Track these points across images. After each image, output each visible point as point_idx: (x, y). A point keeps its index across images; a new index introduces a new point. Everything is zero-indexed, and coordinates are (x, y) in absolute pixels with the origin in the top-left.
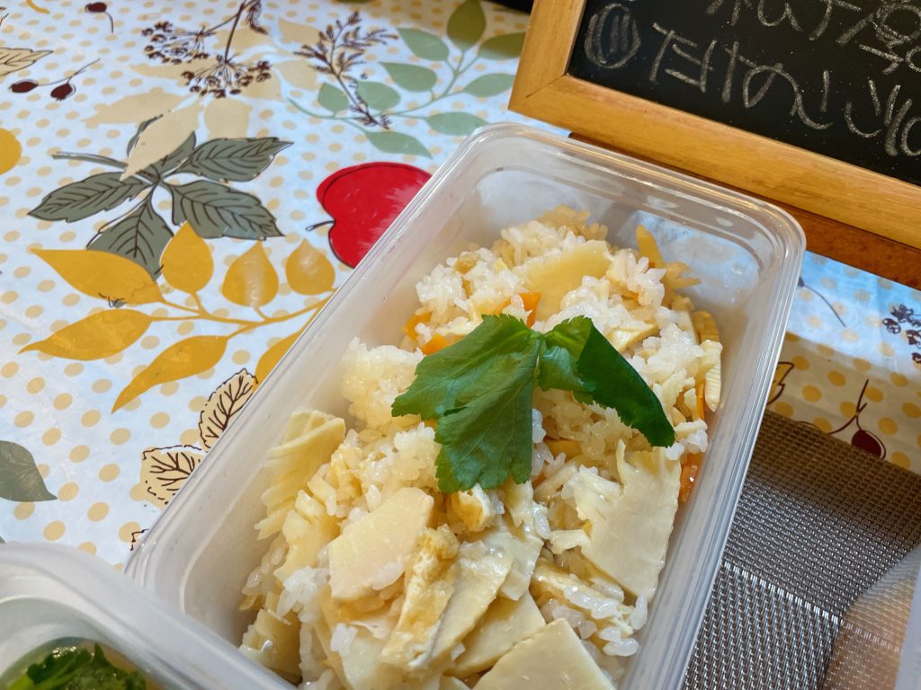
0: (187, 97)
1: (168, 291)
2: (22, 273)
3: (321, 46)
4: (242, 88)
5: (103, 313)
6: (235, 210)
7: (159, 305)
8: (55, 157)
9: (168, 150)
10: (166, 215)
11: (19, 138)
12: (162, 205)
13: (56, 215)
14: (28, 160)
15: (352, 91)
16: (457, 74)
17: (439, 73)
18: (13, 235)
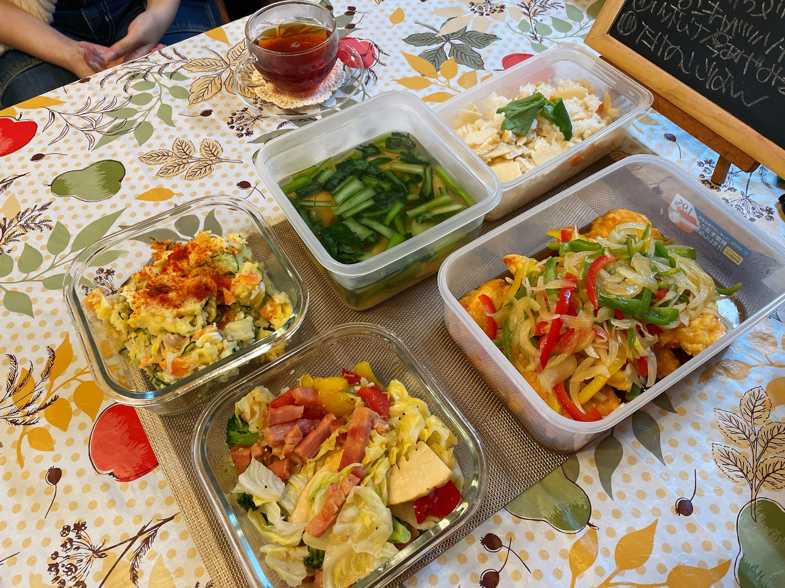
0: (469, 12)
1: (440, 76)
2: (397, 58)
3: (529, 4)
4: (491, 14)
5: (418, 77)
6: (471, 57)
7: (436, 80)
8: (416, 23)
9: (455, 31)
10: (447, 52)
11: (404, 12)
12: (447, 49)
13: (411, 43)
14: (406, 21)
15: (533, 25)
16: (581, 29)
17: (574, 27)
18: (396, 45)
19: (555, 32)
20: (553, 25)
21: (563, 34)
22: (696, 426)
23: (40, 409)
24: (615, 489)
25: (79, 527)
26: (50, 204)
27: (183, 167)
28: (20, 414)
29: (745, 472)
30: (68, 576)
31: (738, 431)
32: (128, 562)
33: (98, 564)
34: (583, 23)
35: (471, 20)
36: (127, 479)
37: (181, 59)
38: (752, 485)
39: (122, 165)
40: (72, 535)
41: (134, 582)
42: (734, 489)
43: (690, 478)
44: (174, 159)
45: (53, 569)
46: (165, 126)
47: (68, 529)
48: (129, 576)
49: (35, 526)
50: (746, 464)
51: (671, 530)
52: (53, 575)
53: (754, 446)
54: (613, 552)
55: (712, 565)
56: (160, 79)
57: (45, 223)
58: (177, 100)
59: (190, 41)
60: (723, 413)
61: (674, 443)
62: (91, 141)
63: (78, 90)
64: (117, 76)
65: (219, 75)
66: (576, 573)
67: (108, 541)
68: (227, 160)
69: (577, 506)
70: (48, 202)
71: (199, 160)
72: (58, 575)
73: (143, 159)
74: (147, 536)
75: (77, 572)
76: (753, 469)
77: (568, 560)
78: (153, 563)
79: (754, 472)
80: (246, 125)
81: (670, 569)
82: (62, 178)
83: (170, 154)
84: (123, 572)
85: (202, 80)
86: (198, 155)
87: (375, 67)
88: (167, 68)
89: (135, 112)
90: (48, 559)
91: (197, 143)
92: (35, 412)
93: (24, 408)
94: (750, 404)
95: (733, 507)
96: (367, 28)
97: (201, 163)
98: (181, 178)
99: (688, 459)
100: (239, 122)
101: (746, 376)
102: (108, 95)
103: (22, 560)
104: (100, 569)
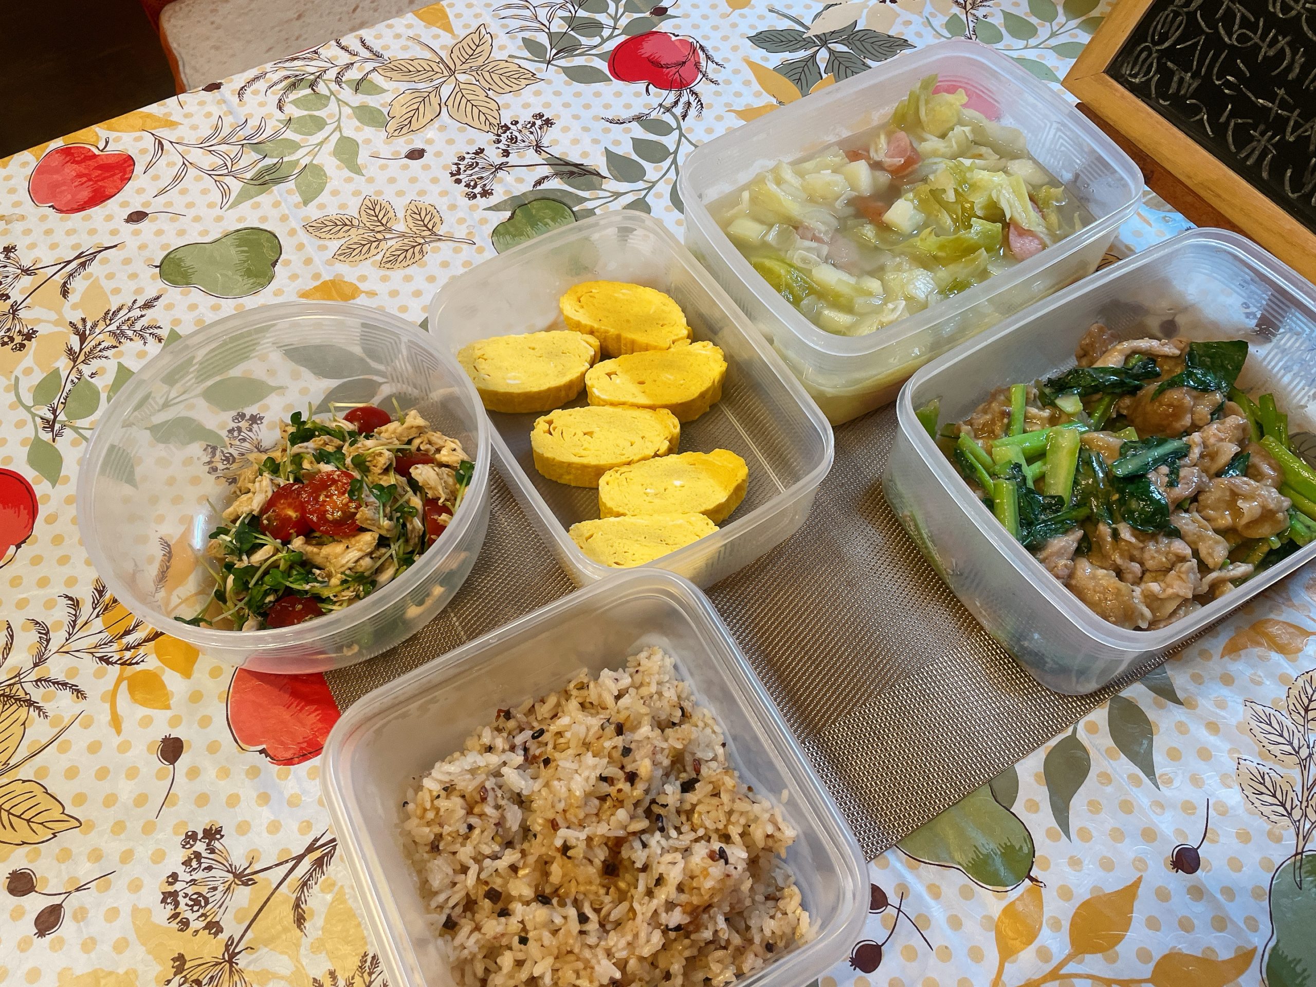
2: (736, 72)
5: (772, 106)
8: (770, 11)
9: (837, 29)
10: (822, 67)
12: (822, 59)
13: (761, 45)
14: (753, 7)
15: (971, 25)
16: (1053, 35)
17: (1041, 30)
18: (735, 49)
19: (1008, 39)
20: (1006, 27)
21: (1021, 43)
22: (1213, 727)
23: (146, 641)
24: (1074, 823)
25: (212, 834)
26: (158, 298)
27: (377, 247)
28: (115, 646)
29: (1288, 807)
30: (193, 912)
31: (1281, 740)
32: (290, 894)
33: (243, 896)
34: (1058, 24)
35: (865, 11)
36: (289, 762)
37: (374, 57)
38: (1298, 828)
39: (276, 237)
40: (200, 847)
41: (299, 927)
42: (1270, 834)
43: (1198, 811)
44: (363, 231)
45: (169, 901)
46: (346, 173)
47: (191, 837)
48: (290, 916)
49: (140, 829)
50: (1291, 794)
51: (1163, 895)
52: (169, 910)
53: (1305, 766)
54: (1066, 925)
55: (1225, 954)
56: (339, 93)
57: (151, 331)
58: (366, 127)
59: (390, 26)
60: (1259, 708)
61: (1174, 755)
62: (225, 193)
63: (202, 103)
64: (266, 82)
65: (437, 88)
66: (1007, 953)
67: (258, 860)
68: (451, 238)
69: (1013, 847)
70: (154, 295)
71: (403, 235)
72: (178, 911)
73: (309, 228)
74: (320, 855)
75: (209, 907)
76: (1301, 802)
77: (993, 934)
78: (329, 897)
79: (1303, 808)
80: (482, 178)
81: (1157, 956)
82: (179, 255)
83: (355, 222)
84: (282, 910)
85: (408, 97)
86: (400, 227)
87: (701, 87)
88: (349, 71)
89: (295, 146)
90: (161, 883)
91: (400, 205)
92: (139, 645)
93: (121, 637)
94: (1303, 696)
95: (1265, 863)
96: (687, 16)
97: (406, 241)
98: (373, 264)
99: (1196, 781)
100: (469, 172)
101: (1300, 650)
102: (251, 115)
103: (120, 883)
104: (245, 903)
